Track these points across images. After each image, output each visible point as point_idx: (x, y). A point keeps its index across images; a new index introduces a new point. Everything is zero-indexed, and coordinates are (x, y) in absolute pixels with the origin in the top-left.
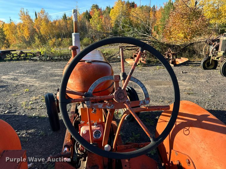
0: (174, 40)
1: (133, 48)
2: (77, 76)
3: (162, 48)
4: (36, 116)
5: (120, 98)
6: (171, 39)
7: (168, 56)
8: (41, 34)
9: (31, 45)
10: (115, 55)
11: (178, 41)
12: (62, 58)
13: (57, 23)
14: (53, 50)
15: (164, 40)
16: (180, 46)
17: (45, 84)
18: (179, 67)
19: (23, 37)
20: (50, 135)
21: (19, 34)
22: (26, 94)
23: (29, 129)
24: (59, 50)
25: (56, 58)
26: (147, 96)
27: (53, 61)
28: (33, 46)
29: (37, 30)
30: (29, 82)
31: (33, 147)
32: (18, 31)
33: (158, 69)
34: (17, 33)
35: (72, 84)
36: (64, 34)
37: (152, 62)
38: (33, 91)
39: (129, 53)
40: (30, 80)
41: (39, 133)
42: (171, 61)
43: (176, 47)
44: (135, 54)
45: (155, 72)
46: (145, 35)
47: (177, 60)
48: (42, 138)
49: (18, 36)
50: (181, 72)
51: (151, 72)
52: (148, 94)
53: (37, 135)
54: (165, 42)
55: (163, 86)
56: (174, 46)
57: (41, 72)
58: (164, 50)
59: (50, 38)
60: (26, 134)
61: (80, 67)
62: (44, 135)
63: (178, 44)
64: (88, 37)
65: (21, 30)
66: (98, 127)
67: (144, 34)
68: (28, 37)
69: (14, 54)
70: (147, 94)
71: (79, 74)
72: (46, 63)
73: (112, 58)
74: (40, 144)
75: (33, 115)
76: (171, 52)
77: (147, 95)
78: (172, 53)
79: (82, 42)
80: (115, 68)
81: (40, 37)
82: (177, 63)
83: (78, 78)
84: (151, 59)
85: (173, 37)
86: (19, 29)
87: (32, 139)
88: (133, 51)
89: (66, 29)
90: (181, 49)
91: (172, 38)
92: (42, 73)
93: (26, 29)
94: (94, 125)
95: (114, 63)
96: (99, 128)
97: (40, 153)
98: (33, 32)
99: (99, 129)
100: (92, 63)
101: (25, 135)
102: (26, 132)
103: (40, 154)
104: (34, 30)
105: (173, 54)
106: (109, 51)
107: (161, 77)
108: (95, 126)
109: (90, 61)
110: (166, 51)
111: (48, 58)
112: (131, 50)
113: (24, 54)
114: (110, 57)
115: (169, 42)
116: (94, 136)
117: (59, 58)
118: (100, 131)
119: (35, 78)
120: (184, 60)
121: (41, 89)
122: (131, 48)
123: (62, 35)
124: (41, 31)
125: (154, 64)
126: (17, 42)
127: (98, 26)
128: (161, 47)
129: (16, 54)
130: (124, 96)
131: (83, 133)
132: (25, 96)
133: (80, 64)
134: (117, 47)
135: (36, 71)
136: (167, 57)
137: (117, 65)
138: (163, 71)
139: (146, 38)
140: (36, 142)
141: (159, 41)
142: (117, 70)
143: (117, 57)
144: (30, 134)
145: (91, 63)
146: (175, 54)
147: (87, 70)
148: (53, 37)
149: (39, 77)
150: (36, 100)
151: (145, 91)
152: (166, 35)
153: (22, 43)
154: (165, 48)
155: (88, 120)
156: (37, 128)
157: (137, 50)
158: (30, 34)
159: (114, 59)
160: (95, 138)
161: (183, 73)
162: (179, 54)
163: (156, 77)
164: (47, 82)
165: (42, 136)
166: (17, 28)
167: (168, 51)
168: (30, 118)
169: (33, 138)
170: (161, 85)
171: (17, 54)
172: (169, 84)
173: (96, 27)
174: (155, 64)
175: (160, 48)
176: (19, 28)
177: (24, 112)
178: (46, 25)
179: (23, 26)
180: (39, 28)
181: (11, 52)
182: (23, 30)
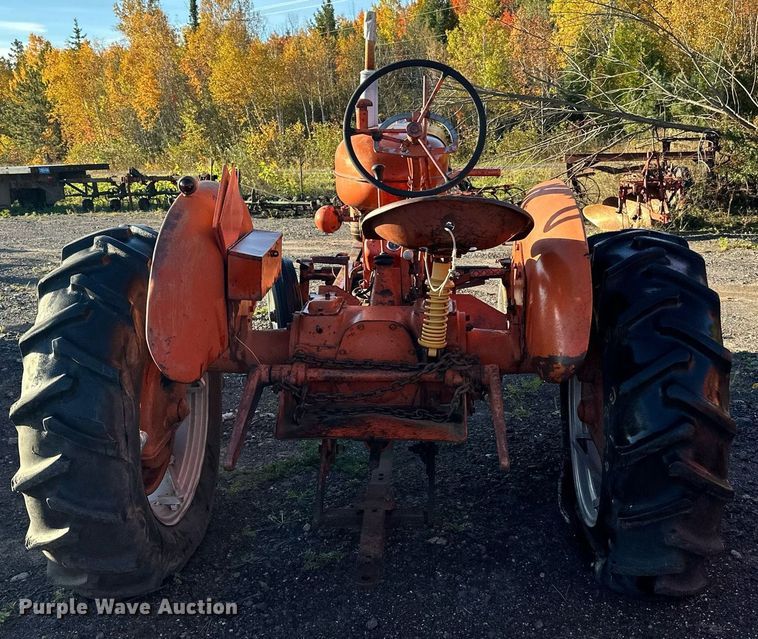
8: (210, 99)
9: (160, 150)
12: (306, 203)
13: (290, 50)
14: (268, 171)
19: (128, 113)
21: (112, 98)
25: (279, 202)
27: (268, 215)
28: (172, 158)
29: (195, 82)
32: (110, 87)
34: (104, 93)
36: (316, 104)
44: (625, 184)
46: (696, 104)
59: (254, 122)
65: (121, 79)
68: (152, 112)
69: (102, 181)
81: (206, 116)
86: (115, 77)
89: (330, 79)
93: (144, 78)
98: (176, 92)
104: (181, 79)
113: (144, 183)
117: (295, 201)
123: (308, 107)
124: (214, 89)
126: (101, 133)
127: (487, 65)
129: (107, 181)
148: (268, 118)
158: (161, 99)
160: (389, 248)
166: (106, 72)
171: (114, 183)
176: (116, 69)
178: (240, 57)
179: (131, 62)
180: (203, 74)
181: (88, 172)
182: (130, 80)
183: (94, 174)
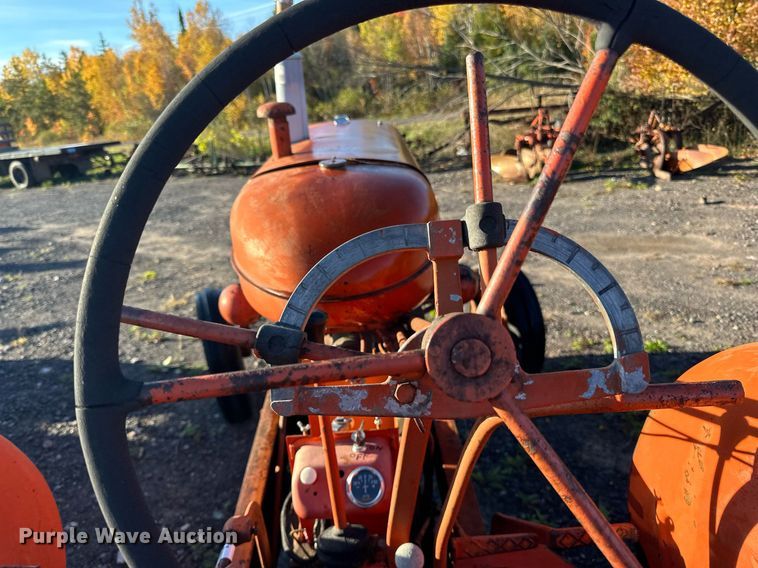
0: (671, 82)
1: (516, 116)
2: (280, 225)
3: (622, 112)
4: (175, 369)
5: (467, 374)
6: (659, 79)
7: (649, 141)
10: (447, 145)
11: (684, 82)
14: (238, 137)
15: (631, 83)
16: (692, 103)
17: (209, 255)
18: (689, 182)
19: (143, 98)
20: (216, 437)
21: (131, 88)
22: (147, 288)
23: (150, 414)
24: (257, 136)
25: (246, 164)
26: (633, 345)
27: (238, 174)
29: (186, 72)
30: (158, 246)
31: (161, 479)
32: (128, 80)
33: (609, 189)
34: (125, 85)
35: (263, 260)
37: (588, 165)
38: (171, 278)
39: (498, 134)
40: (161, 239)
41: (180, 427)
42: (658, 161)
43: (677, 108)
44: (521, 138)
45: (601, 204)
46: (560, 65)
47: (683, 154)
48: (191, 447)
49: (129, 93)
50: (702, 201)
51: (583, 202)
52: (636, 329)
53: (173, 437)
54: (634, 91)
55: (630, 256)
56: (669, 102)
57: (197, 213)
58: (630, 120)
60: (139, 431)
61: (298, 186)
62: (197, 438)
63: (685, 94)
64: (354, 87)
65: (136, 74)
66: (370, 450)
67: (555, 64)
68: (159, 96)
69: (116, 154)
70: (630, 331)
71: (291, 219)
72: (215, 182)
73: (439, 154)
74: (183, 470)
75: (166, 362)
76: (661, 126)
77: (635, 335)
78: (662, 131)
79: (334, 105)
80: (450, 193)
82: (684, 168)
83: (285, 237)
84: (583, 156)
85: (665, 71)
86: (131, 73)
87: (156, 448)
88: (516, 126)
90: (699, 115)
91: (663, 75)
92: (202, 218)
93: (152, 72)
94: (351, 443)
95: (446, 175)
96: (372, 458)
97: (183, 501)
98: (174, 80)
99: (375, 465)
100: (348, 168)
101: (136, 435)
102: (139, 425)
103: (182, 506)
104: (177, 71)
105: (668, 135)
106: (428, 133)
107: (621, 221)
108: (355, 448)
109: (338, 162)
110: (637, 125)
111: (222, 165)
112: (507, 122)
114: (431, 153)
115: (651, 88)
116: (350, 494)
118: (375, 472)
119: (178, 233)
120: (711, 153)
121: (197, 270)
122: (506, 117)
125: (593, 172)
126: (127, 114)
127: (390, 45)
128: (619, 110)
129: (120, 154)
130: (493, 355)
131: (303, 481)
132: (145, 297)
133: (299, 175)
134: (455, 114)
135: (184, 209)
136: (645, 147)
137: (455, 181)
138: (630, 198)
139: (562, 79)
140: (169, 461)
141: (613, 88)
142: (454, 198)
143: (456, 151)
144: (152, 431)
145: (344, 170)
146: (675, 132)
147: (322, 200)
149: (190, 231)
150: (177, 308)
151: (620, 316)
152: (640, 62)
153: (141, 117)
154: (636, 114)
155: (322, 427)
156: (174, 410)
157: (530, 123)
158: (164, 86)
159: (445, 159)
160: (354, 501)
161: (707, 203)
162: (688, 134)
163: (603, 221)
164: (215, 245)
165: (188, 439)
166: (125, 70)
167: (646, 121)
168: (153, 372)
169: (159, 446)
170: (624, 250)
172: (656, 248)
173: (380, 48)
174: (596, 174)
175: (616, 110)
176: (131, 67)
177: (138, 350)
179: (141, 61)
180: (192, 66)
181: (107, 149)
182: (141, 73)
183: (112, 150)
